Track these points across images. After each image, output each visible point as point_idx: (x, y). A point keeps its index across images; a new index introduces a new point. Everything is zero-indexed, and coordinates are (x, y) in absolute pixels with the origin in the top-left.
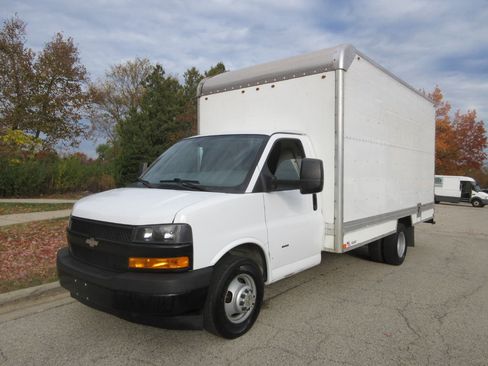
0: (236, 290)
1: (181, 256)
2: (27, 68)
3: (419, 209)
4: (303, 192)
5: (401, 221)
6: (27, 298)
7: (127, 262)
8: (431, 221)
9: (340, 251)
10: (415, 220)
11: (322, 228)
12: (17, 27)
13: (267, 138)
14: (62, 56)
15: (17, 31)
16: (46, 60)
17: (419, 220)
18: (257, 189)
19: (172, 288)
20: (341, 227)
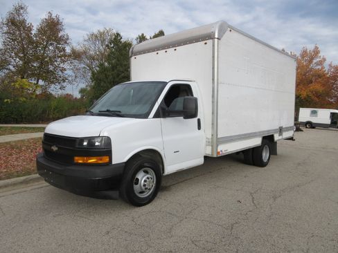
0: (142, 177)
1: (104, 156)
2: (29, 38)
3: (281, 130)
4: (185, 118)
5: (264, 138)
6: (22, 183)
7: (73, 159)
8: (291, 139)
9: (215, 156)
10: (277, 137)
11: (204, 141)
12: (22, 8)
13: (165, 84)
14: (52, 28)
15: (22, 11)
16: (41, 31)
17: (281, 137)
18: (156, 116)
19: (99, 174)
20: (216, 141)
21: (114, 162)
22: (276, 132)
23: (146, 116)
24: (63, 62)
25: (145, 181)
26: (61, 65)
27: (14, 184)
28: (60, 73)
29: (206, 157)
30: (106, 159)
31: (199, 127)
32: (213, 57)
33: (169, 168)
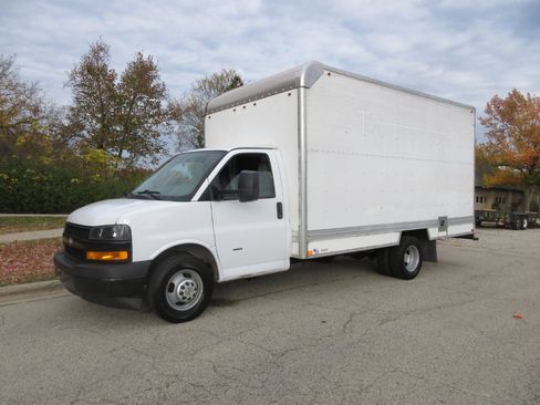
0: (179, 282)
1: (121, 251)
2: (110, 89)
3: (443, 223)
4: (242, 201)
8: (470, 236)
9: (304, 257)
10: (433, 233)
11: (289, 235)
12: (102, 49)
13: (225, 153)
14: (142, 74)
15: (101, 54)
16: (128, 79)
17: (443, 234)
18: (203, 198)
20: (305, 235)
21: (135, 259)
22: (433, 226)
23: (188, 198)
24: (157, 123)
25: (183, 287)
26: (154, 128)
27: (35, 290)
28: (152, 140)
29: (293, 260)
30: (124, 255)
31: (280, 214)
32: (299, 113)
33: (227, 272)
